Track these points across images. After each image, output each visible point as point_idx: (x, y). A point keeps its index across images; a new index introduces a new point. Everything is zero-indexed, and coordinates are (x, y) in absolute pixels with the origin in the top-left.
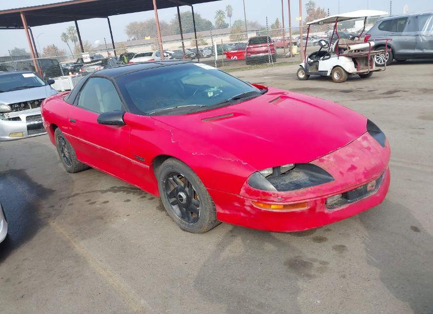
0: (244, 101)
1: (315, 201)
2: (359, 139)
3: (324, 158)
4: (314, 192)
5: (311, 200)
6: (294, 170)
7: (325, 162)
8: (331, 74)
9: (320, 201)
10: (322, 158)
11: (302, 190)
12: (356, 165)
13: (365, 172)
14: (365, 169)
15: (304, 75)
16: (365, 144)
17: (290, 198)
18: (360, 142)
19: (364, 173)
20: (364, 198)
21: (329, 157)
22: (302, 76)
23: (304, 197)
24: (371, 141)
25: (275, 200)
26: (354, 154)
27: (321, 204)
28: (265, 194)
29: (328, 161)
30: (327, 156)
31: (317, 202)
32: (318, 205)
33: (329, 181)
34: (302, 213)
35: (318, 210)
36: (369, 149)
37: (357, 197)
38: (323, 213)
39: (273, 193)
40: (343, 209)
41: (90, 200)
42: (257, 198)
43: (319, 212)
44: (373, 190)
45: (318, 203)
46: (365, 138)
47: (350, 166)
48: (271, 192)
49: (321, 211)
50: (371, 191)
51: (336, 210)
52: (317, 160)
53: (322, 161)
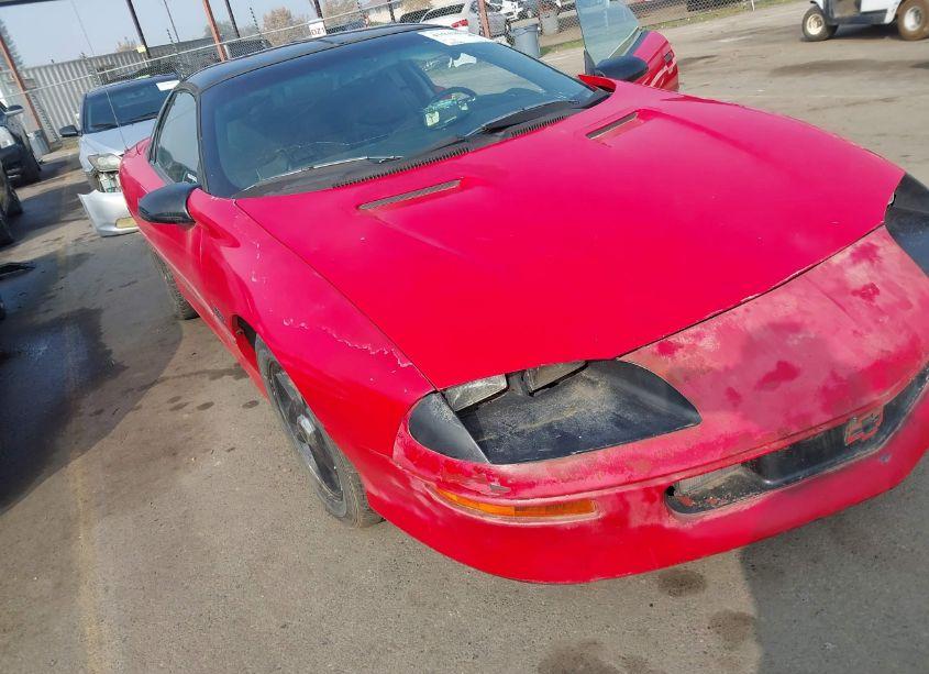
0: (516, 136)
1: (621, 496)
2: (840, 258)
3: (680, 338)
4: (613, 468)
5: (606, 492)
6: (584, 373)
7: (679, 354)
8: (896, 16)
9: (641, 497)
10: (672, 339)
11: (574, 461)
12: (797, 363)
13: (832, 385)
14: (834, 376)
15: (820, 28)
16: (859, 275)
17: (531, 485)
18: (840, 267)
19: (825, 390)
20: (830, 470)
21: (699, 336)
22: (814, 29)
23: (581, 484)
24: (886, 262)
25: (484, 488)
26: (798, 319)
27: (646, 505)
28: (453, 469)
29: (693, 348)
30: (692, 330)
31: (631, 500)
32: (633, 507)
33: (682, 423)
34: (580, 530)
35: (636, 520)
36: (868, 293)
37: (801, 467)
38: (659, 529)
39: (475, 468)
40: (739, 513)
41: (179, 398)
42: (433, 477)
43: (642, 528)
44: (869, 442)
45: (634, 501)
46: (868, 254)
47: (771, 366)
48: (469, 465)
49: (649, 522)
50: (859, 444)
51: (710, 515)
52: (653, 347)
53: (667, 350)
